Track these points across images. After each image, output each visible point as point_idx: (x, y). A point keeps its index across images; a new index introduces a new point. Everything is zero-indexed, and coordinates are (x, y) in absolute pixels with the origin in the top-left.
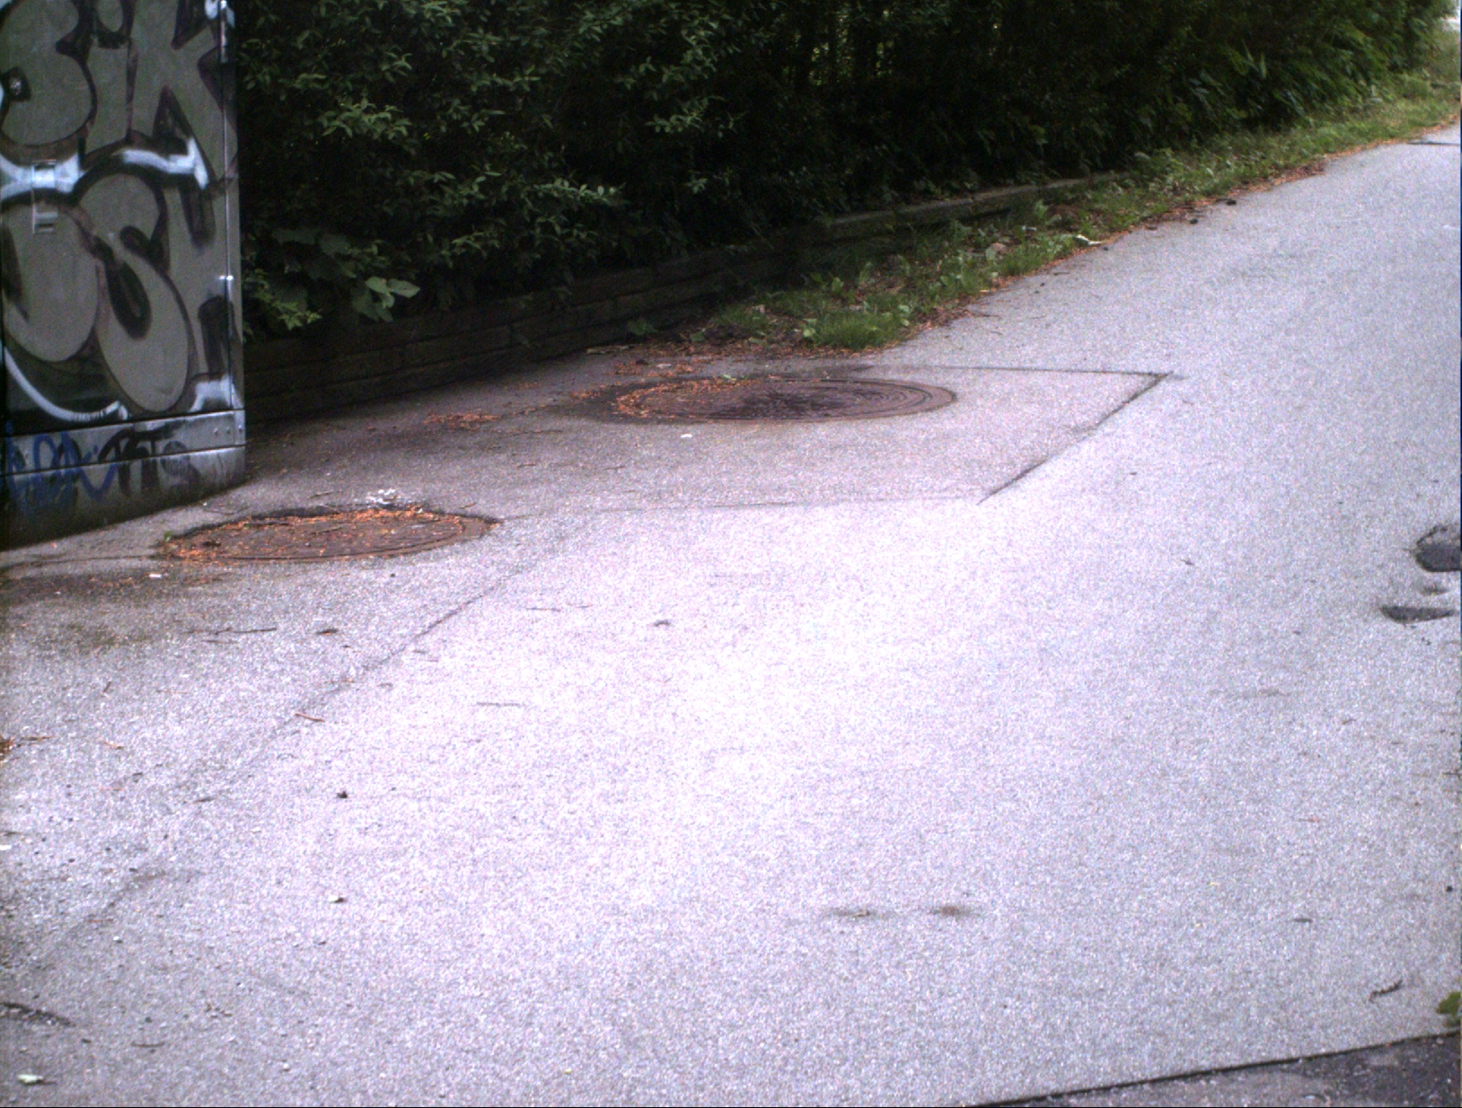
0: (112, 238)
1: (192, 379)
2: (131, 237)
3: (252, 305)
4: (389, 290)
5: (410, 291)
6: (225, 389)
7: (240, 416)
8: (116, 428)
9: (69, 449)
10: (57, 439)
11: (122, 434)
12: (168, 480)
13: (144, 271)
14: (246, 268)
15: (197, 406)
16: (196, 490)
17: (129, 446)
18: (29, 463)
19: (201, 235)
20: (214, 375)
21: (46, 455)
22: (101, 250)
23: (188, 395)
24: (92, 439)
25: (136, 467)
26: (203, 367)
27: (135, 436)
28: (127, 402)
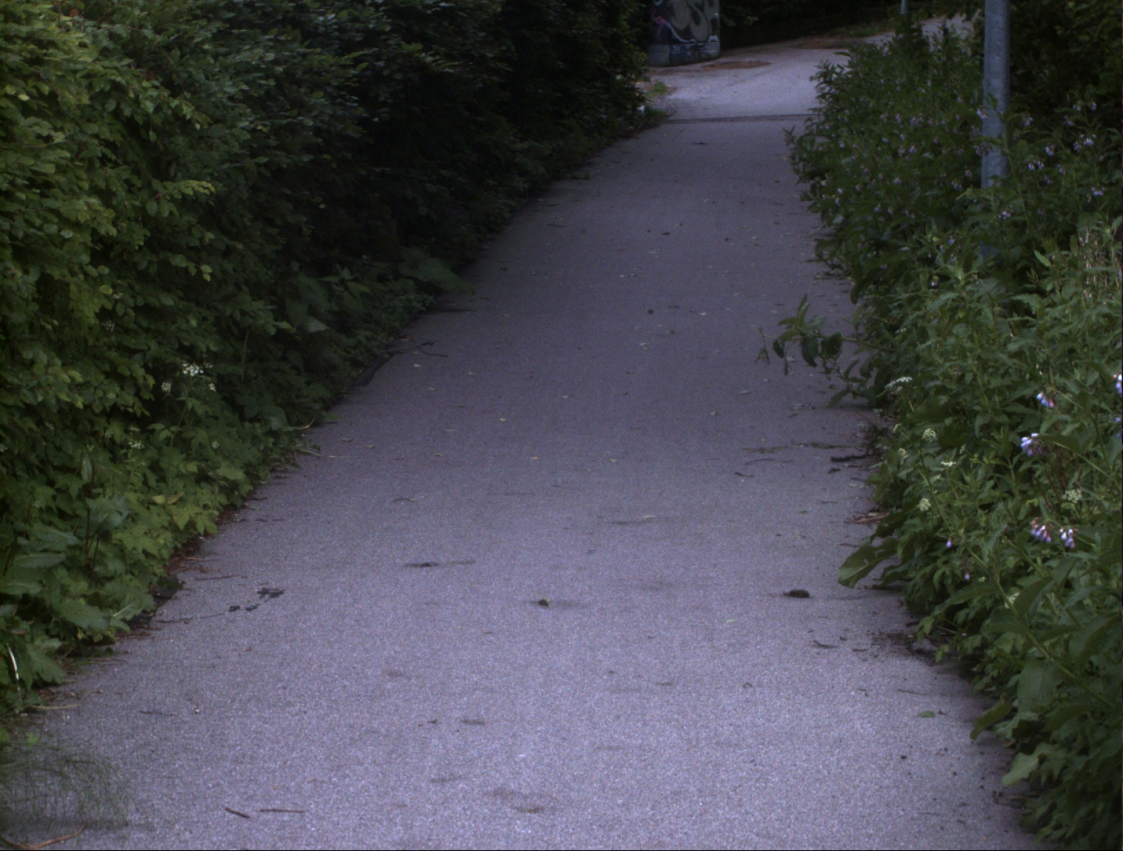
0: (692, 5)
1: (709, 35)
2: (697, 5)
3: (722, 22)
4: (752, 19)
5: (756, 19)
6: (715, 38)
7: (718, 44)
8: (692, 45)
9: (683, 48)
10: (681, 46)
11: (694, 46)
12: (704, 56)
13: (699, 12)
14: (721, 13)
15: (710, 41)
16: (709, 58)
17: (696, 48)
18: (675, 49)
19: (711, 5)
20: (713, 34)
21: (679, 48)
22: (690, 7)
23: (708, 38)
24: (688, 46)
25: (697, 53)
26: (711, 33)
27: (698, 46)
28: (696, 39)
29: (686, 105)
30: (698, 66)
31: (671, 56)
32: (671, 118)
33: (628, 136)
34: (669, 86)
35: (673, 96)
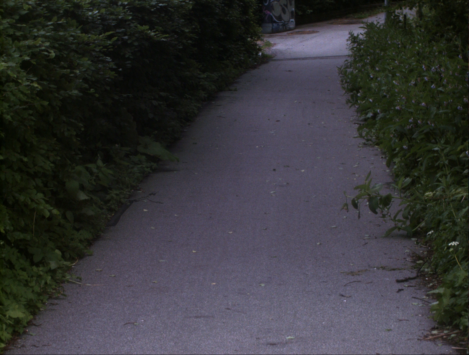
0: (282, 5)
1: (290, 19)
2: (284, 5)
3: (296, 12)
4: (310, 11)
5: (312, 11)
6: (293, 20)
7: (294, 23)
8: (282, 23)
9: (278, 25)
10: (277, 24)
11: (283, 24)
12: (288, 29)
13: (285, 8)
14: (295, 8)
15: (290, 21)
16: (290, 29)
17: (284, 25)
18: (275, 26)
19: (291, 4)
21: (276, 25)
22: (281, 6)
23: (289, 20)
24: (280, 24)
25: (284, 27)
26: (291, 18)
27: (285, 24)
28: (284, 21)
29: (281, 52)
30: (285, 33)
31: (272, 29)
32: (274, 58)
33: (254, 67)
34: (272, 43)
35: (274, 48)
